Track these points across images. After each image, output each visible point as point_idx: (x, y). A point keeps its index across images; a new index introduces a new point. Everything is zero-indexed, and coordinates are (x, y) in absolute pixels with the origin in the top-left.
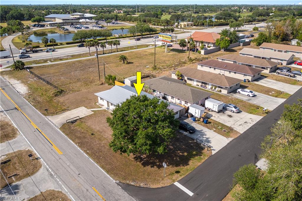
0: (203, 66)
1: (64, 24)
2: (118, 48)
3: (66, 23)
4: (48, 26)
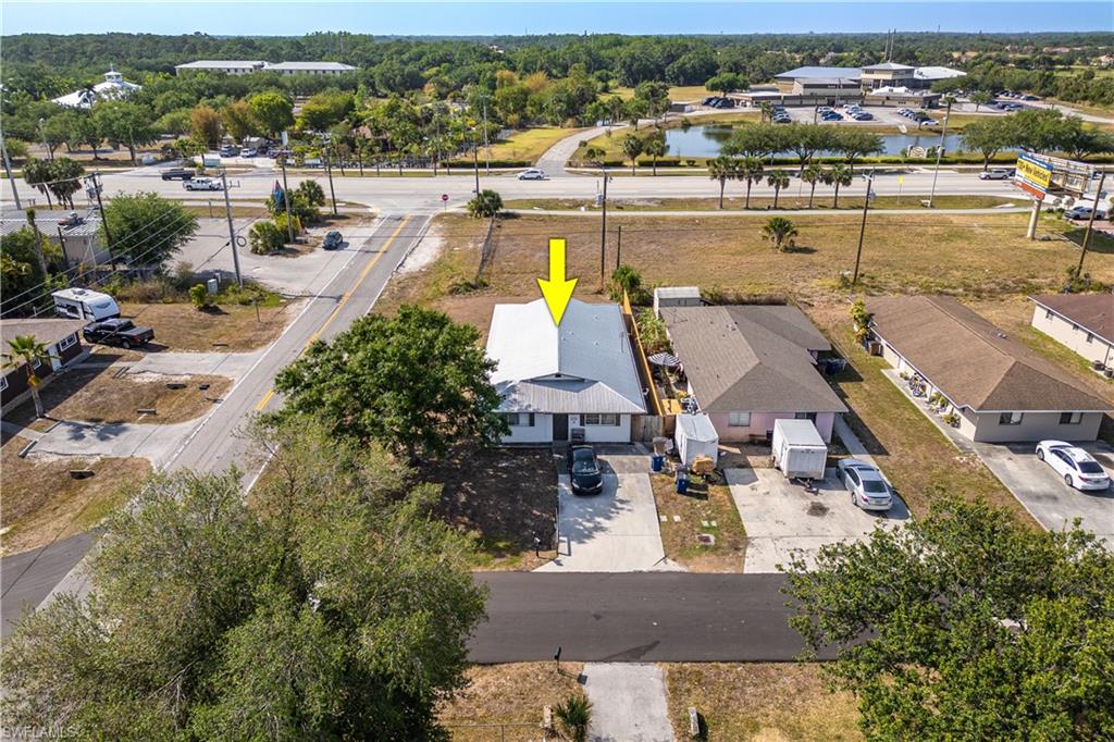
0: (1053, 314)
1: (804, 102)
2: (839, 195)
3: (812, 96)
4: (748, 104)
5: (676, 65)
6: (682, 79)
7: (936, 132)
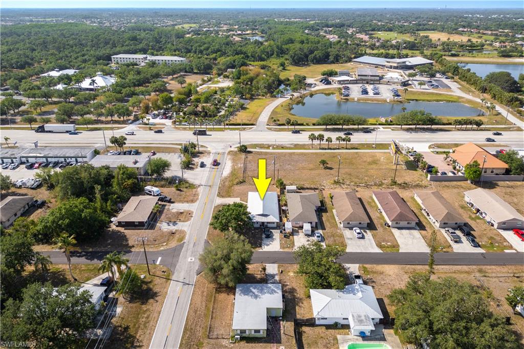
3: (360, 80)
5: (313, 55)
6: (315, 61)
7: (400, 102)
